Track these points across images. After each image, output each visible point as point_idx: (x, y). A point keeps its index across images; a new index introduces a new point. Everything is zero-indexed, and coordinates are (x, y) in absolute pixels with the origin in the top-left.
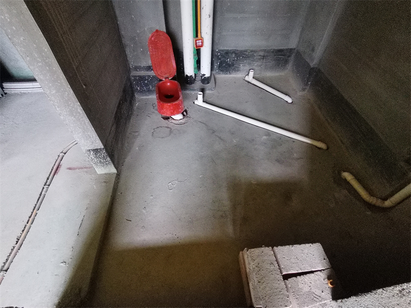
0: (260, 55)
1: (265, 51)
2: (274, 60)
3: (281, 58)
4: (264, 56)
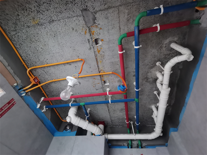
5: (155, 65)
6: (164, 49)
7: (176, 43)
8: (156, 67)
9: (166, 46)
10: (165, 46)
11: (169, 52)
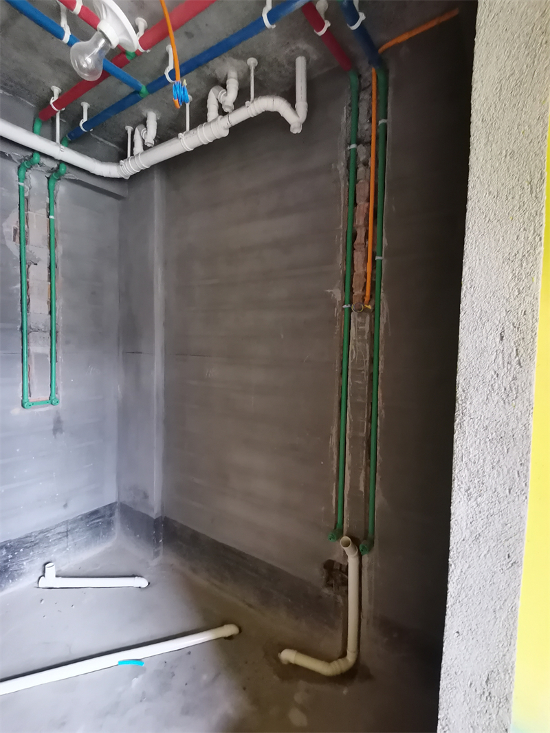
0: (59, 533)
1: (66, 522)
2: (87, 530)
3: (98, 522)
4: (67, 532)
5: (245, 59)
6: (287, 51)
7: (307, 62)
8: (243, 61)
9: (293, 51)
10: (293, 48)
11: (285, 62)
